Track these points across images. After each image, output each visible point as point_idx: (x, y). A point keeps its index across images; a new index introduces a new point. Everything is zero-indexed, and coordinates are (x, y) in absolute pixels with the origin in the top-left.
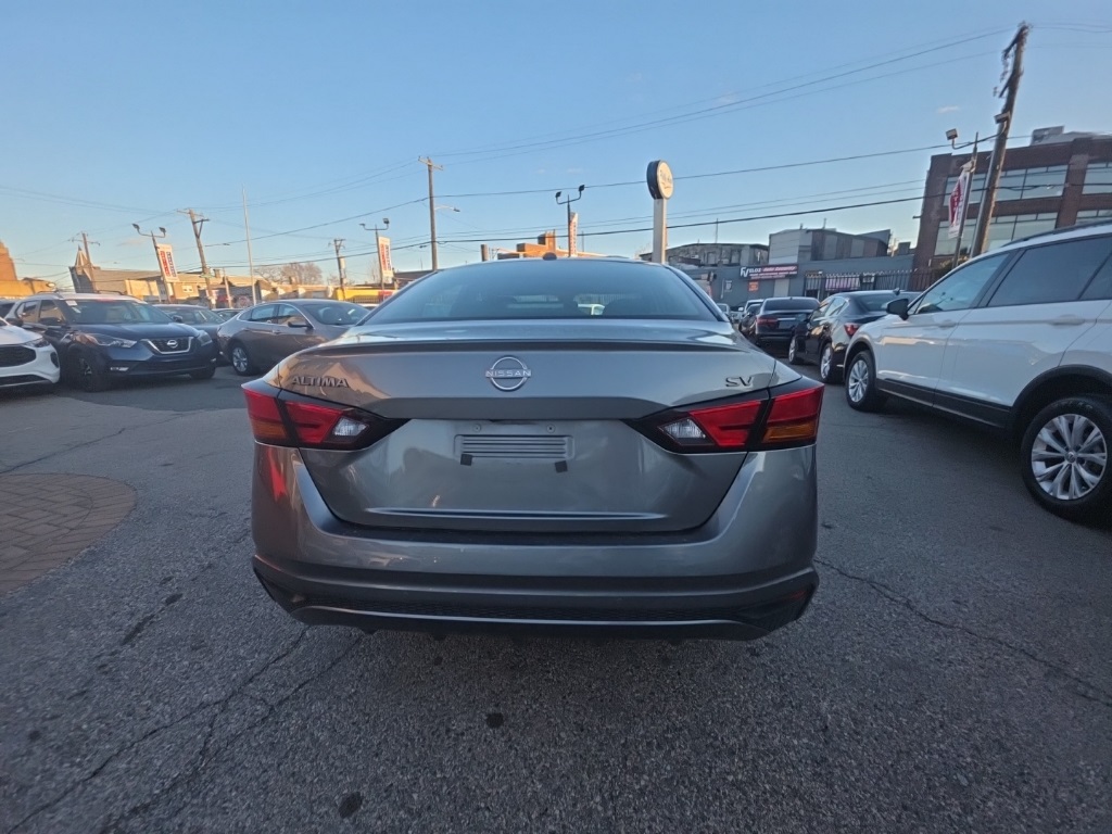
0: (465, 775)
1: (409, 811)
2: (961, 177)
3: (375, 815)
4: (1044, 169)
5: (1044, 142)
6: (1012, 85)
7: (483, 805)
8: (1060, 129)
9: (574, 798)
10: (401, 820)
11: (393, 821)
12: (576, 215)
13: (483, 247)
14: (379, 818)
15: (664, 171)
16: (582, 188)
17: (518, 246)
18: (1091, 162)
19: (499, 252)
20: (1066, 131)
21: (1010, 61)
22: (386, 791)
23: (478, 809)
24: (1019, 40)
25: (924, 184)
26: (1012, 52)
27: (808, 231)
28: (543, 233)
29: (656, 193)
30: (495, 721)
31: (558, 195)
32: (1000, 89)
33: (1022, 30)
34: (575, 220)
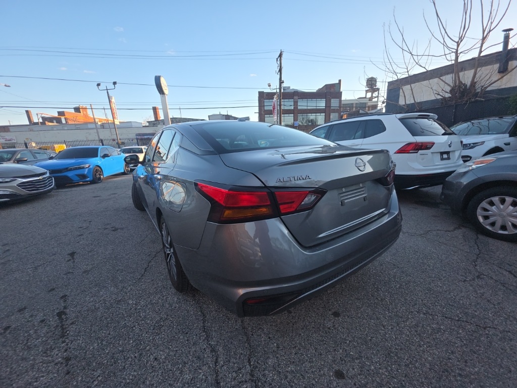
0: (353, 335)
1: (357, 359)
2: (274, 100)
3: (351, 370)
4: (288, 100)
5: (286, 91)
6: (280, 71)
7: (370, 338)
8: (289, 87)
9: (383, 317)
10: (360, 363)
11: (358, 365)
12: (113, 98)
13: (27, 112)
14: (353, 369)
15: (163, 81)
16: (115, 83)
17: (59, 112)
18: (299, 99)
19: (43, 115)
20: (291, 88)
21: (279, 62)
22: (342, 361)
23: (370, 340)
24: (280, 56)
25: (257, 101)
26: (279, 59)
27: (223, 115)
28: (78, 106)
29: (161, 91)
30: (336, 314)
31: (98, 85)
32: (277, 72)
33: (281, 52)
34: (113, 100)
